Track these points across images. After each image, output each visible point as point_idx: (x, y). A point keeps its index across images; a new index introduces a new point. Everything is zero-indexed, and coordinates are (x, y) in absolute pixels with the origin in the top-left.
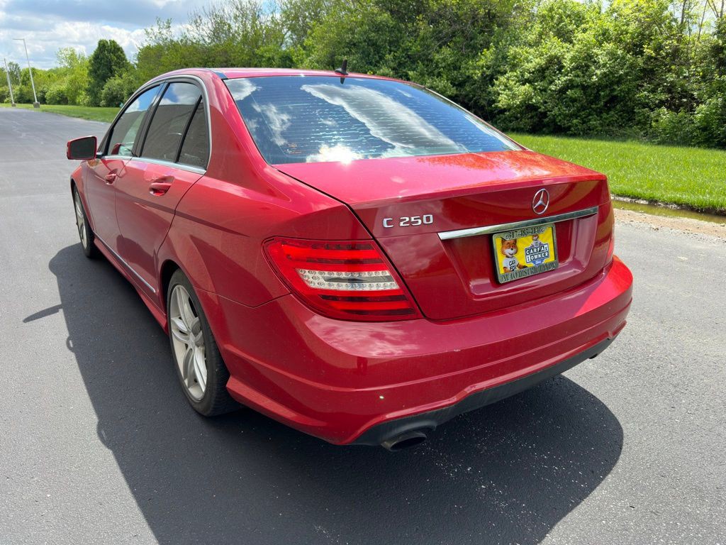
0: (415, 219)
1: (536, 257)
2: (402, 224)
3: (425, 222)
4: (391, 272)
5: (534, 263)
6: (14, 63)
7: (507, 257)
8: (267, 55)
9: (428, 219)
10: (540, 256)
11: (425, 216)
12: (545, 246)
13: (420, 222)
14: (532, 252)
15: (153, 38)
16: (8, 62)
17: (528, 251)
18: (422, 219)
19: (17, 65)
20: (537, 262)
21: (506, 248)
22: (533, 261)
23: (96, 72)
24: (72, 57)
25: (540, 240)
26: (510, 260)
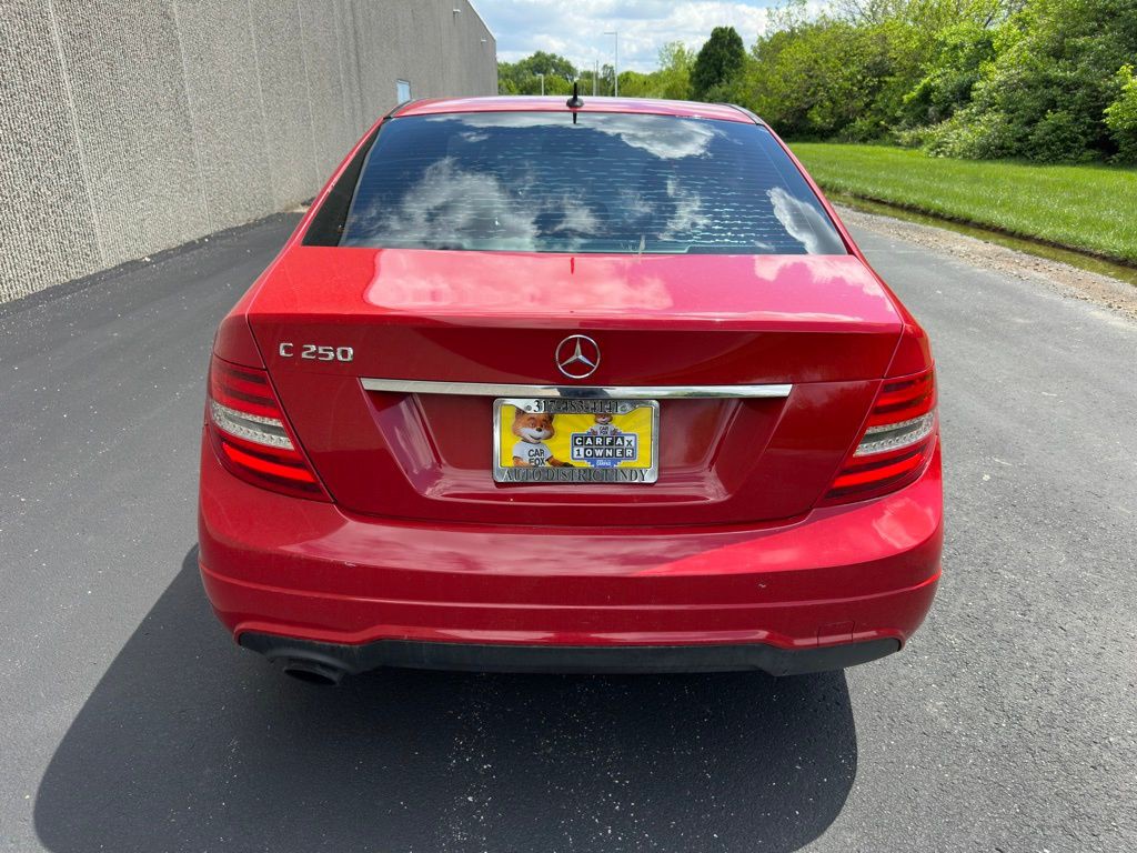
0: (325, 350)
1: (599, 453)
2: (304, 355)
3: (340, 358)
4: (285, 423)
5: (593, 462)
6: (609, 65)
7: (525, 440)
8: (952, 41)
9: (345, 354)
10: (609, 453)
11: (339, 350)
12: (626, 438)
13: (331, 355)
14: (589, 441)
15: (777, 21)
16: (601, 65)
17: (579, 440)
18: (335, 352)
19: (612, 68)
20: (600, 463)
21: (526, 425)
22: (593, 459)
23: (699, 76)
24: (679, 56)
25: (612, 426)
26: (534, 447)
